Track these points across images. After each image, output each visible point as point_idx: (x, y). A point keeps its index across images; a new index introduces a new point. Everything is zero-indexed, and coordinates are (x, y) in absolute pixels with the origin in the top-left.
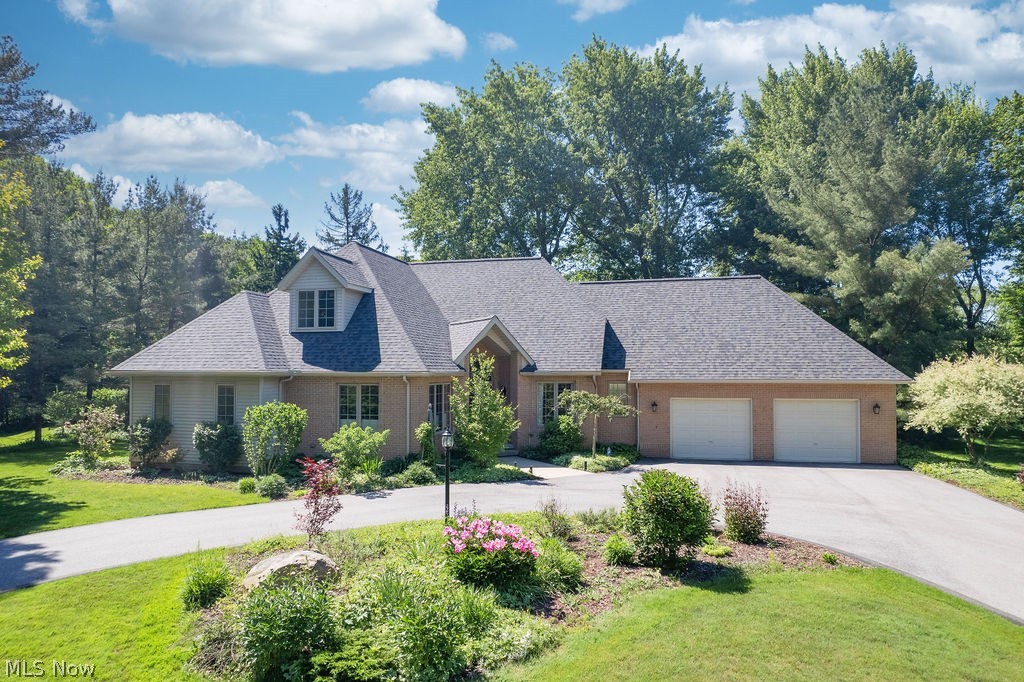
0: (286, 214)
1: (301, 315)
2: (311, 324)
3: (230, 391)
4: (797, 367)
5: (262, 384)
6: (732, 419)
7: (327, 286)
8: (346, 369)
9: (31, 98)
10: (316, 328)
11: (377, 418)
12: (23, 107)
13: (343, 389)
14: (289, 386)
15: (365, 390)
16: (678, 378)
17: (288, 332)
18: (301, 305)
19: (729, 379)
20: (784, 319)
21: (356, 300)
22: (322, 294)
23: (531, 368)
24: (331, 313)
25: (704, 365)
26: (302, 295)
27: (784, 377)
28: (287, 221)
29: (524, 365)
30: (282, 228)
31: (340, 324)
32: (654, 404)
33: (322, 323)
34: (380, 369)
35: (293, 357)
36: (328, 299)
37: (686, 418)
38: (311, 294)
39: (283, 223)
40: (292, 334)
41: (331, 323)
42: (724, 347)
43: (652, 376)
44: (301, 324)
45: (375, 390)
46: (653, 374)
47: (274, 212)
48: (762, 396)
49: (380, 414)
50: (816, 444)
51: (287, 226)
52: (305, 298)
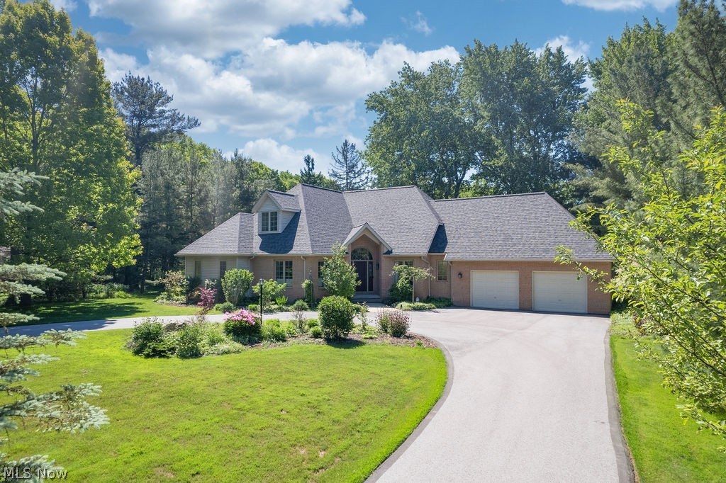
0: (313, 160)
1: (263, 225)
2: (267, 230)
3: (225, 263)
4: (547, 251)
5: (237, 260)
6: (508, 283)
7: (274, 209)
8: (277, 253)
9: (170, 113)
10: (270, 232)
11: (292, 278)
12: (166, 118)
13: (277, 263)
14: (252, 261)
15: (287, 263)
16: (473, 258)
17: (257, 234)
18: (263, 220)
19: (503, 258)
20: (550, 220)
21: (291, 216)
22: (272, 213)
23: (389, 252)
24: (276, 223)
25: (490, 250)
26: (263, 214)
28: (313, 165)
29: (385, 251)
30: (310, 169)
31: (280, 230)
32: (460, 274)
33: (272, 230)
34: (292, 252)
35: (256, 248)
36: (275, 215)
37: (480, 282)
38: (267, 214)
39: (311, 166)
40: (259, 235)
41: (276, 229)
42: (506, 238)
43: (458, 257)
44: (263, 230)
45: (291, 263)
46: (459, 255)
47: (306, 160)
48: (525, 269)
49: (293, 277)
50: (560, 300)
51: (313, 168)
52: (265, 215)
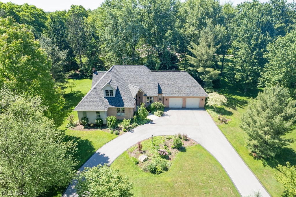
1: (106, 94)
2: (108, 96)
4: (191, 93)
6: (179, 101)
7: (111, 89)
13: (118, 109)
15: (122, 109)
18: (106, 92)
22: (110, 91)
24: (112, 94)
25: (175, 93)
27: (188, 95)
29: (144, 94)
31: (114, 96)
32: (167, 100)
33: (110, 96)
34: (125, 106)
36: (111, 92)
37: (172, 101)
38: (108, 91)
40: (105, 98)
41: (112, 96)
42: (179, 88)
43: (167, 95)
44: (106, 96)
45: (124, 109)
49: (125, 113)
